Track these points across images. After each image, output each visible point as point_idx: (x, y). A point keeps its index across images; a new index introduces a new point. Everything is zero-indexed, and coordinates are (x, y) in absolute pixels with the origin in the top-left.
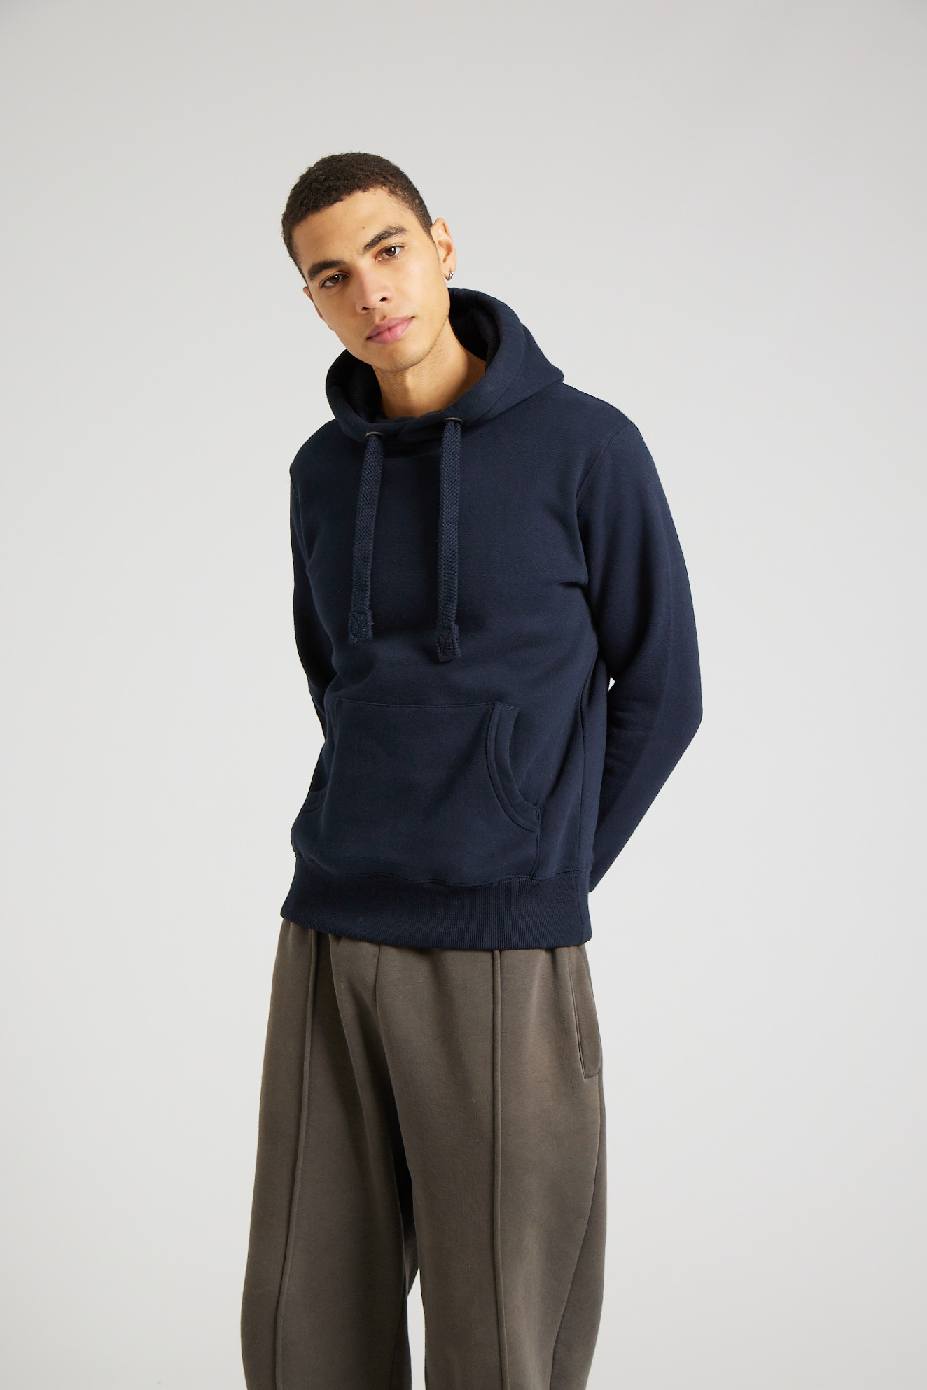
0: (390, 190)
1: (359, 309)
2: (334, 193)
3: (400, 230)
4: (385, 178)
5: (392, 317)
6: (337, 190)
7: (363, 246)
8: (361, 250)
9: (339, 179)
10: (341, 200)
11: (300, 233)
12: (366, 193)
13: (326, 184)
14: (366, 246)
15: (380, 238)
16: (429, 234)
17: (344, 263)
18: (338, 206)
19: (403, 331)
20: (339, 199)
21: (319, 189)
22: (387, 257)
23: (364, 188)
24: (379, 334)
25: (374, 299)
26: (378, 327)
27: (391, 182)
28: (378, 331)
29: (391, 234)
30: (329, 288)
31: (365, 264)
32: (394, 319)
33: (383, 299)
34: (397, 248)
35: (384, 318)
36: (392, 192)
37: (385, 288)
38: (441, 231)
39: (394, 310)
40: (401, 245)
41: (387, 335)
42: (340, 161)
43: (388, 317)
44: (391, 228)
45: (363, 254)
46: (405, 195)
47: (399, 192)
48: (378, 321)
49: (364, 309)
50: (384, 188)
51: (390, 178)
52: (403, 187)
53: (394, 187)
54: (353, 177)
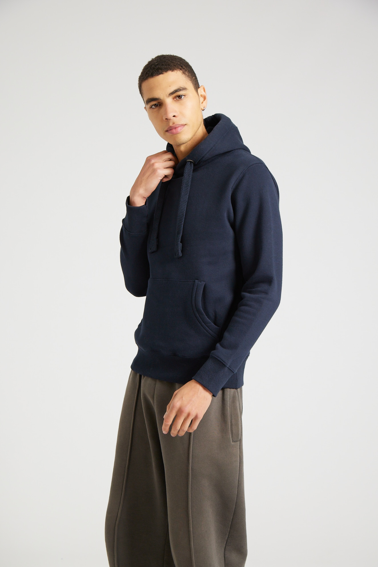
0: (183, 72)
1: (164, 119)
2: (160, 70)
3: (184, 89)
4: (182, 67)
5: (177, 123)
6: (161, 69)
8: (168, 95)
9: (163, 65)
10: (162, 74)
11: (144, 85)
12: (173, 72)
13: (157, 67)
14: (170, 94)
15: (176, 91)
16: (197, 91)
17: (161, 99)
18: (161, 76)
19: (181, 129)
20: (162, 73)
21: (154, 68)
22: (179, 99)
23: (172, 70)
24: (171, 130)
25: (170, 115)
26: (171, 127)
27: (184, 69)
28: (170, 129)
29: (181, 90)
30: (153, 108)
31: (169, 101)
33: (174, 116)
34: (182, 96)
35: (174, 123)
36: (184, 73)
37: (176, 112)
38: (202, 91)
39: (178, 121)
40: (184, 95)
41: (174, 131)
42: (165, 58)
43: (175, 123)
44: (181, 87)
45: (169, 97)
46: (189, 74)
47: (187, 73)
48: (171, 124)
49: (166, 119)
50: (181, 71)
51: (184, 67)
52: (188, 72)
53: (185, 71)
54: (169, 65)
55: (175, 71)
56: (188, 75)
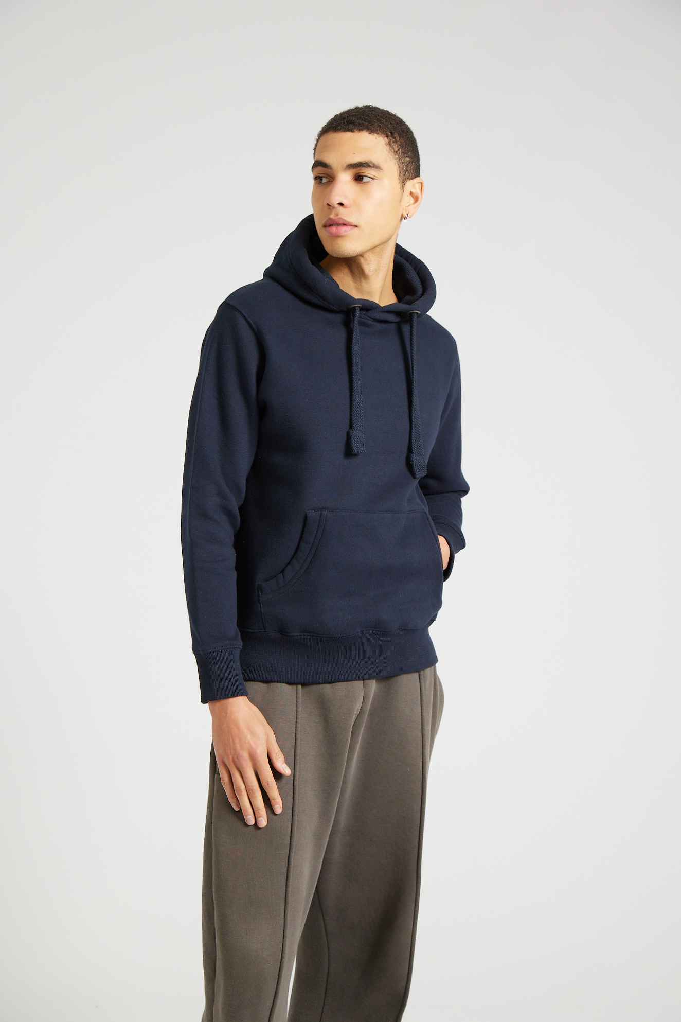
0: (389, 142)
1: (325, 204)
2: (352, 126)
3: (376, 167)
4: (391, 133)
6: (355, 126)
7: (347, 164)
8: (345, 166)
10: (352, 132)
12: (370, 135)
14: (350, 165)
15: (360, 165)
17: (333, 169)
18: (348, 134)
19: (346, 230)
20: (351, 131)
23: (372, 131)
24: (330, 225)
25: (336, 199)
26: (330, 219)
27: (394, 138)
28: (330, 223)
29: (369, 166)
31: (344, 179)
32: (342, 219)
33: (341, 204)
35: (337, 216)
36: (389, 144)
37: (346, 197)
38: (417, 186)
39: (345, 215)
40: (375, 178)
41: (334, 229)
43: (340, 216)
44: (371, 162)
45: (346, 169)
46: (399, 150)
47: (395, 146)
48: (332, 216)
49: (328, 204)
50: (386, 138)
51: (396, 135)
52: (400, 145)
53: (393, 142)
54: (370, 122)
55: (375, 134)
56: (396, 149)
